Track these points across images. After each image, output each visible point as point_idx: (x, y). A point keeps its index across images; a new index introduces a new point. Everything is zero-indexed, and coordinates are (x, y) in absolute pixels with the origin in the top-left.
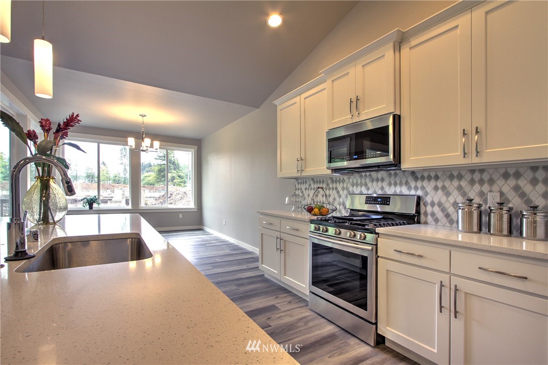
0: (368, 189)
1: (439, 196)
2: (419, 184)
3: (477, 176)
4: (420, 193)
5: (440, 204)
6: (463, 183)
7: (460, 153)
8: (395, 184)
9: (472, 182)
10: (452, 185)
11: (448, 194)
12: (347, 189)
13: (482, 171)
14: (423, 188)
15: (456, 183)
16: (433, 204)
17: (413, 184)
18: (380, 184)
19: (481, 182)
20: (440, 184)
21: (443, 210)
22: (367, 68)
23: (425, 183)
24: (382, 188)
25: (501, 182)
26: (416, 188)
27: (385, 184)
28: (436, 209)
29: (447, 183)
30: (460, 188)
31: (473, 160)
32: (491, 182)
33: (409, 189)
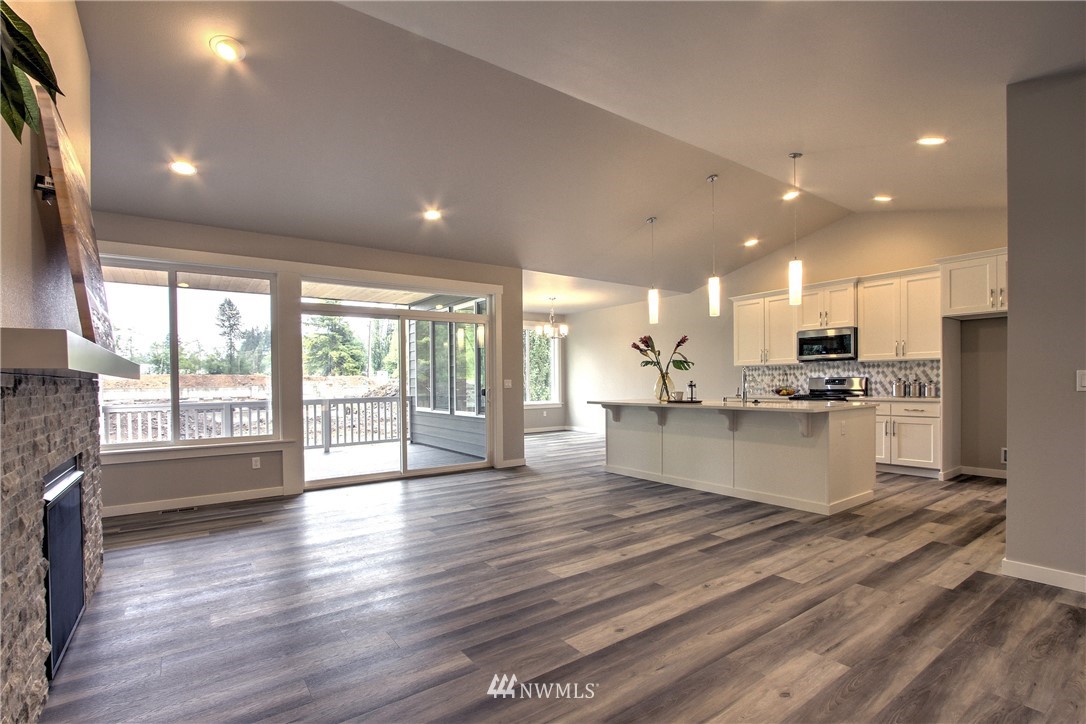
0: (825, 374)
1: (880, 377)
2: (866, 370)
3: (903, 365)
4: (867, 376)
5: (881, 383)
6: (895, 369)
7: (894, 353)
8: (849, 370)
9: (900, 369)
10: (887, 371)
11: (886, 376)
12: (805, 374)
13: (906, 362)
14: (869, 373)
15: (891, 369)
16: (876, 383)
17: (862, 370)
18: (836, 370)
19: (906, 369)
20: (880, 370)
21: (883, 386)
22: (833, 294)
23: (871, 370)
24: (838, 373)
25: (916, 368)
26: (864, 373)
27: (840, 370)
28: (878, 386)
29: (885, 370)
30: (893, 372)
31: (901, 358)
32: (911, 368)
33: (859, 373)
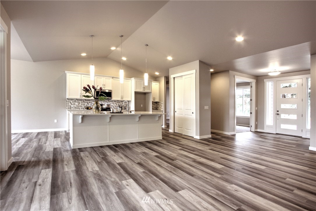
1: (112, 104)
2: (109, 102)
3: (118, 101)
5: (113, 106)
6: (116, 102)
7: (120, 98)
8: (105, 102)
9: (117, 102)
10: (115, 103)
11: (114, 104)
12: (91, 102)
13: (119, 101)
14: (110, 103)
15: (115, 102)
16: (112, 106)
17: (108, 102)
18: (101, 102)
19: (118, 102)
20: (113, 102)
21: (113, 107)
23: (110, 102)
24: (101, 103)
25: (121, 102)
26: (109, 103)
27: (102, 102)
28: (112, 107)
29: (114, 102)
30: (116, 103)
31: (122, 100)
32: (120, 102)
33: (107, 103)
